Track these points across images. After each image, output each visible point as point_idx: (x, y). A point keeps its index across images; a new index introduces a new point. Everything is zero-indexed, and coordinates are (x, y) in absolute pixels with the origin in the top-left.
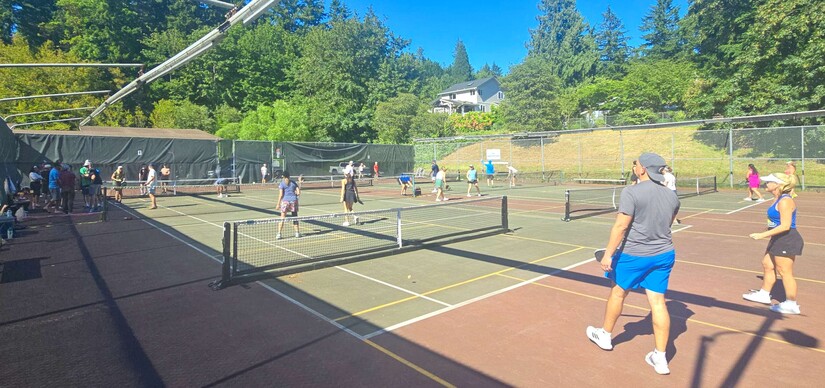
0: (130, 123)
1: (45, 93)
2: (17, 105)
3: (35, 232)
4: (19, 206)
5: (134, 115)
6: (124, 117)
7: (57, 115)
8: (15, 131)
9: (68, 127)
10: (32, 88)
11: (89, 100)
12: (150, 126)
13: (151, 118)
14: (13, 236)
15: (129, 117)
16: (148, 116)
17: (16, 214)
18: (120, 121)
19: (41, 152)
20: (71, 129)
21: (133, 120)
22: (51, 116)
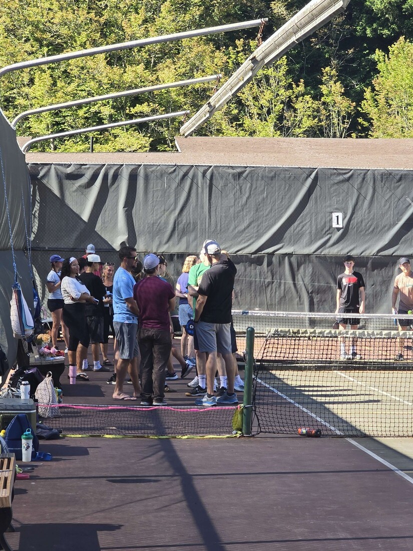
0: (307, 123)
1: (94, 43)
2: (32, 81)
3: (82, 452)
4: (43, 370)
5: (317, 96)
6: (289, 104)
7: (120, 106)
8: (32, 158)
9: (146, 141)
10: (64, 31)
11: (200, 56)
12: (364, 132)
13: (367, 106)
14: (34, 457)
15: (304, 105)
16: (358, 98)
17: (37, 395)
18: (281, 118)
19: (85, 217)
20: (153, 148)
21: (316, 112)
22: (106, 111)
